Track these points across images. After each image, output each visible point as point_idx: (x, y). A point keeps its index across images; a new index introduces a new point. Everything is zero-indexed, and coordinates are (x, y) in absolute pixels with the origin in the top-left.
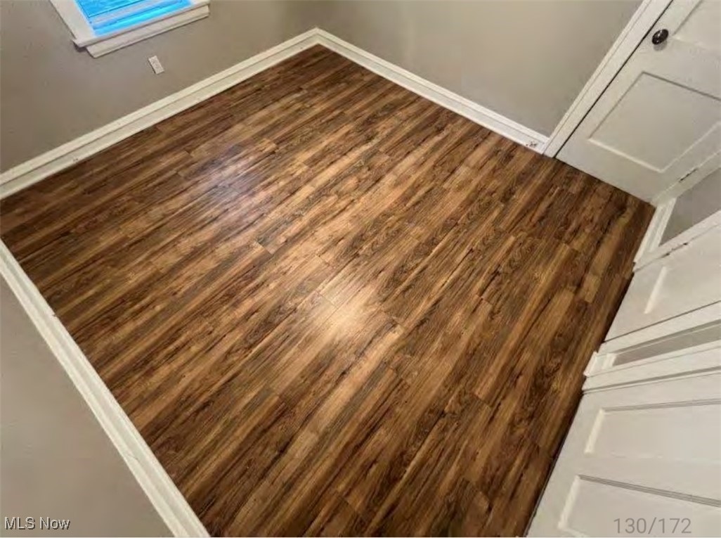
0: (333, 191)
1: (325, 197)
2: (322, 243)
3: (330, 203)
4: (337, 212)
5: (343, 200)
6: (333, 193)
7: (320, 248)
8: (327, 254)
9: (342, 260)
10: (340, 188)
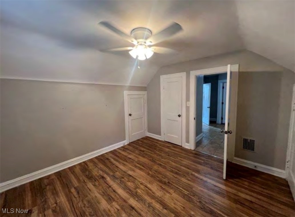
0: (134, 191)
1: (137, 193)
2: (165, 194)
3: (141, 192)
4: (147, 189)
5: (140, 187)
6: (136, 190)
7: (168, 194)
8: (170, 192)
9: (172, 187)
10: (132, 188)
